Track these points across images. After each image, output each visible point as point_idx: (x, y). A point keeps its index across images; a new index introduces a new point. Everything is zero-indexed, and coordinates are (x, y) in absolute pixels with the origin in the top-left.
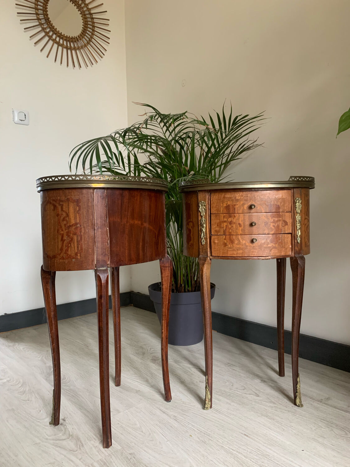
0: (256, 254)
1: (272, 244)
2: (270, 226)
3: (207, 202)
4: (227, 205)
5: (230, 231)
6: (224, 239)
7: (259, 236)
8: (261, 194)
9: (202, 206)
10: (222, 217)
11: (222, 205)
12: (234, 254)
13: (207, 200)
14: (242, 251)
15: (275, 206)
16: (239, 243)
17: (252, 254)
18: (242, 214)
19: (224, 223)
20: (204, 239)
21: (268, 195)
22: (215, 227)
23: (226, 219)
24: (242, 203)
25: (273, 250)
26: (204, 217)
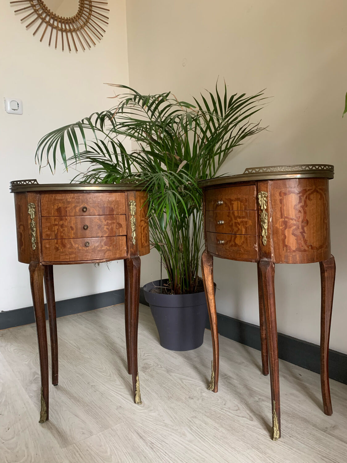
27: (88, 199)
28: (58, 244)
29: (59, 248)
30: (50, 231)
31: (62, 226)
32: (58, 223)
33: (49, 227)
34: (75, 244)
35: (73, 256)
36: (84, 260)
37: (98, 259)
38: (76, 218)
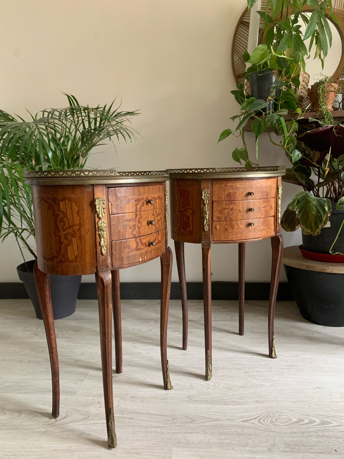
0: (251, 236)
1: (262, 226)
2: (262, 211)
4: (228, 192)
5: (231, 217)
6: (226, 225)
7: (254, 220)
8: (257, 183)
10: (224, 205)
11: (223, 193)
12: (234, 238)
14: (240, 235)
15: (266, 193)
17: (248, 237)
20: (206, 226)
21: (261, 184)
22: (216, 213)
23: (228, 207)
24: (241, 191)
25: (263, 231)
26: (207, 205)
27: (253, 185)
28: (227, 225)
30: (221, 214)
31: (232, 209)
32: (229, 207)
33: (219, 211)
34: (241, 225)
36: (247, 238)
37: (257, 237)
38: (244, 202)
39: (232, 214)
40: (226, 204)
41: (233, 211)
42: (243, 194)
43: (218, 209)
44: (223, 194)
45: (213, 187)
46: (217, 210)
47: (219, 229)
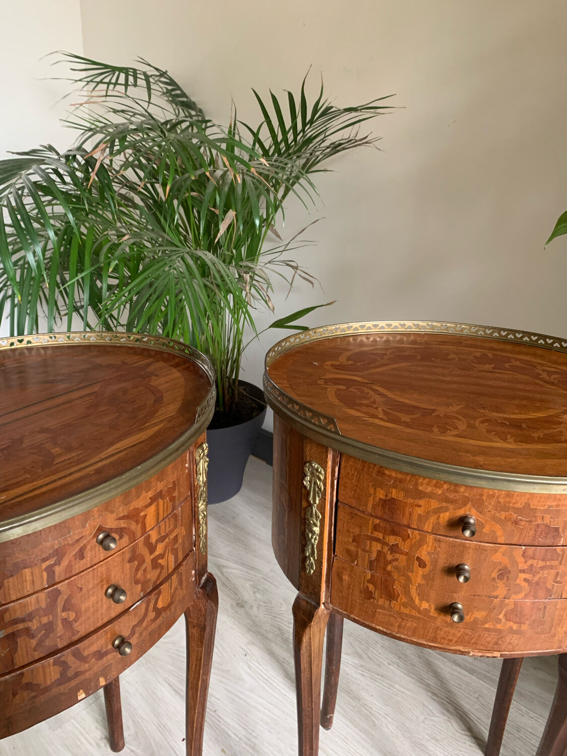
3: (329, 470)
6: (368, 581)
9: (312, 474)
10: (370, 526)
13: (330, 463)
16: (410, 604)
18: (432, 536)
19: (374, 543)
23: (380, 536)
27: (484, 498)
29: (376, 594)
31: (394, 549)
33: (354, 536)
34: (421, 600)
35: (409, 624)
39: (390, 562)
40: (376, 528)
41: (397, 556)
42: (439, 517)
43: (352, 530)
44: (370, 495)
45: (343, 463)
46: (348, 531)
47: (349, 585)
